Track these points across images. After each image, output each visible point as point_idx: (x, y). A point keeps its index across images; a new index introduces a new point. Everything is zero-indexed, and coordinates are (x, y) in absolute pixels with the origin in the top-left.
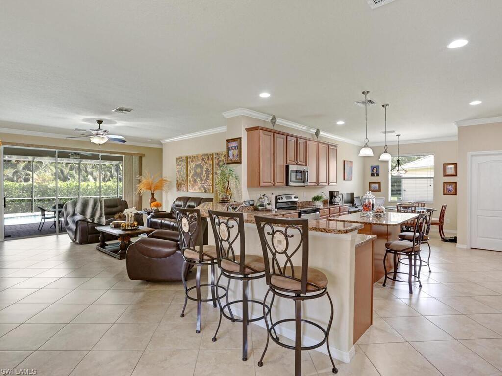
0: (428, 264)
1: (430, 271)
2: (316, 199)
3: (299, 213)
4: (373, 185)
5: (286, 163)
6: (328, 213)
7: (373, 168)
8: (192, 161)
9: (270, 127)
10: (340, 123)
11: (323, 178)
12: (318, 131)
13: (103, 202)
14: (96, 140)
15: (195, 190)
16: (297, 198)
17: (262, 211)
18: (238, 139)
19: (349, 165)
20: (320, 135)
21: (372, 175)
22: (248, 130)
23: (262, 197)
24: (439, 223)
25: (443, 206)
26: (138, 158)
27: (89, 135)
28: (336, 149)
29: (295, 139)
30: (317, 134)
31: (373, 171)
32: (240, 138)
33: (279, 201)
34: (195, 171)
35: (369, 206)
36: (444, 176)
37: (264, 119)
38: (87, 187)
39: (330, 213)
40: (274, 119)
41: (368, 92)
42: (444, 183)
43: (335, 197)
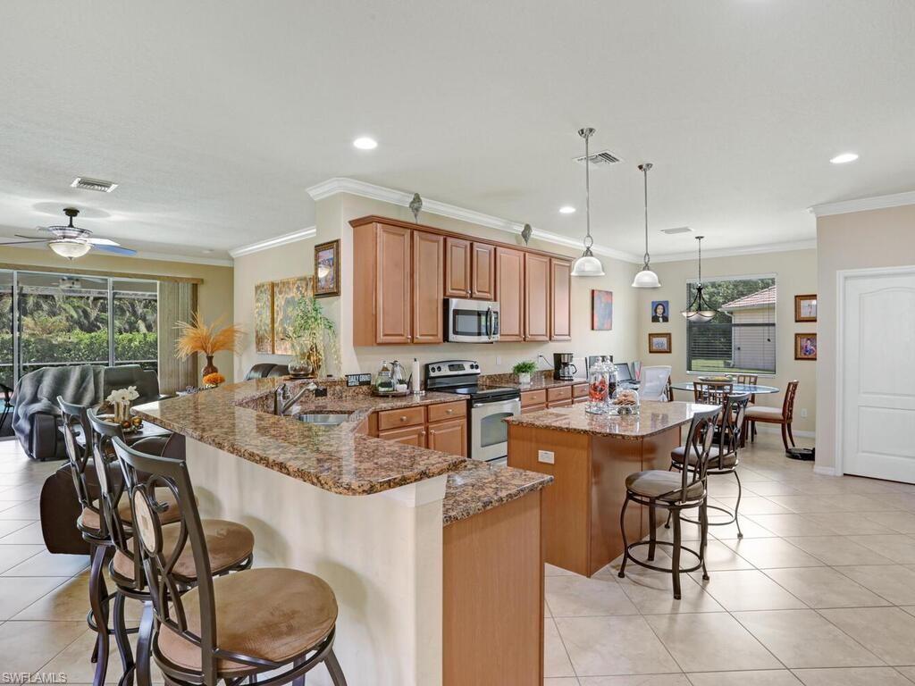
0: (736, 518)
1: (740, 536)
2: (523, 368)
3: (468, 400)
4: (655, 340)
5: (445, 294)
6: (544, 400)
7: (656, 305)
8: (280, 293)
9: (409, 218)
10: (567, 210)
11: (537, 326)
12: (528, 228)
13: (102, 374)
14: (60, 250)
15: (286, 349)
16: (477, 367)
17: (385, 396)
18: (334, 245)
19: (603, 300)
20: (532, 236)
21: (655, 319)
22: (356, 224)
23: (390, 367)
24: (781, 417)
25: (790, 384)
26: (190, 286)
27: (51, 239)
28: (570, 267)
29: (468, 243)
30: (526, 234)
31: (656, 312)
32: (337, 241)
33: (432, 374)
34: (285, 311)
35: (602, 390)
36: (796, 321)
37: (393, 201)
38: (130, 344)
39: (547, 400)
40: (417, 199)
41: (591, 130)
42: (797, 335)
43: (566, 364)
